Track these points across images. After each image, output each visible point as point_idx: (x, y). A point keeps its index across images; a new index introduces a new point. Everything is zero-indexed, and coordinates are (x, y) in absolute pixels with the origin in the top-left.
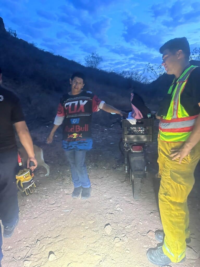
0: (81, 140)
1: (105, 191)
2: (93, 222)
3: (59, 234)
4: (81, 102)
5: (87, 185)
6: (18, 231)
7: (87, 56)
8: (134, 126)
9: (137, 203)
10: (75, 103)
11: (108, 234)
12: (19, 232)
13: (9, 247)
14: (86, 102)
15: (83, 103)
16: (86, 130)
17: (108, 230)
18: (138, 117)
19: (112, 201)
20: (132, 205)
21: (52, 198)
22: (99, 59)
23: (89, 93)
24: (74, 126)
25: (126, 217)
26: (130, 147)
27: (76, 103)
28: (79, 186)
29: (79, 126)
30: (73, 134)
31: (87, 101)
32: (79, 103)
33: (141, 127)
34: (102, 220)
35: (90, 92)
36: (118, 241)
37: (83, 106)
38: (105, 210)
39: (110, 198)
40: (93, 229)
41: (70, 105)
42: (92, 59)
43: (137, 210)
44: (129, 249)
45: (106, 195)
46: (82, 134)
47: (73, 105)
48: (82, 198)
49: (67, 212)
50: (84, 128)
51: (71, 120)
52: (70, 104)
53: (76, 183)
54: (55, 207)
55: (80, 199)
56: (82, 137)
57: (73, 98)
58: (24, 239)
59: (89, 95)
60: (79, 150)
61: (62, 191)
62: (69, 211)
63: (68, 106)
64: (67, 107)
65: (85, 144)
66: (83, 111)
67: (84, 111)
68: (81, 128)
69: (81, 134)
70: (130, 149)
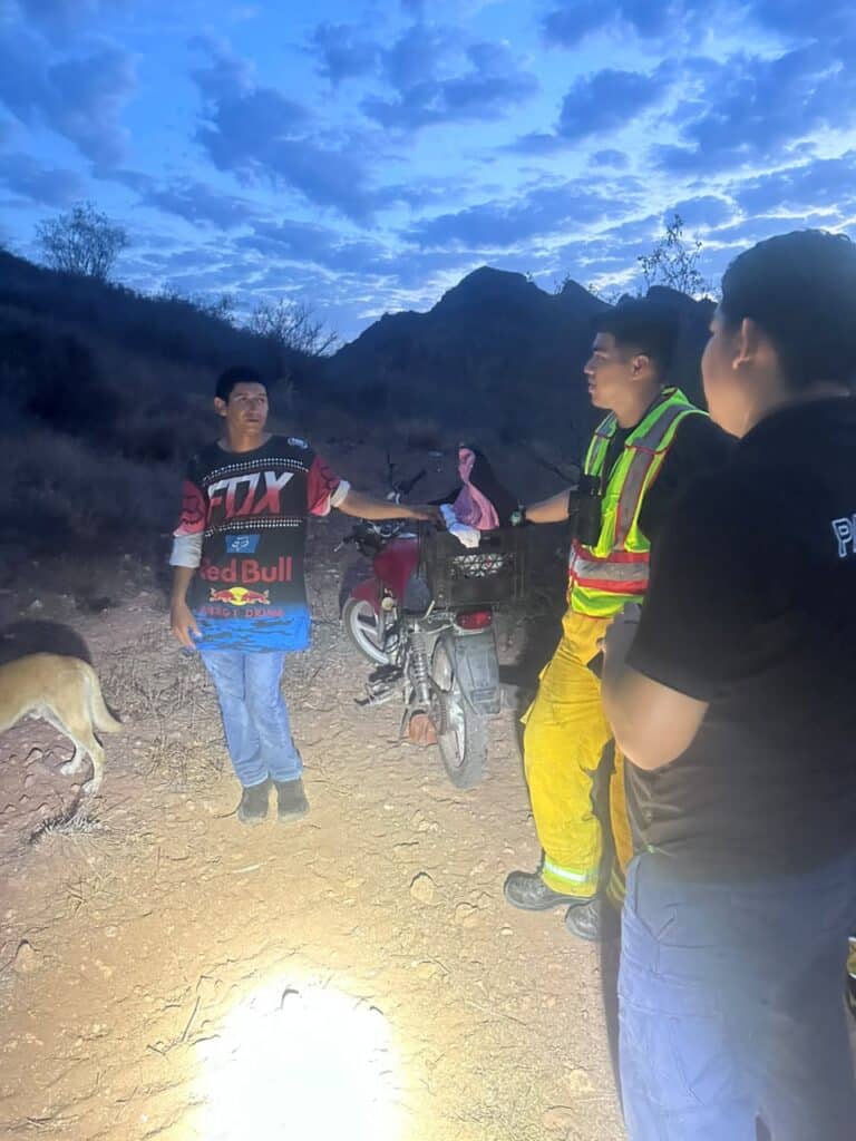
0: (268, 615)
1: (351, 782)
2: (362, 880)
3: (261, 942)
4: (270, 476)
5: (293, 772)
6: (102, 968)
7: (52, 223)
8: (472, 551)
9: (473, 799)
10: (248, 482)
11: (427, 902)
12: (109, 972)
13: (97, 1028)
14: (287, 477)
15: (277, 482)
16: (281, 579)
17: (423, 891)
18: (486, 525)
19: (392, 807)
20: (459, 806)
21: (169, 840)
22: (109, 239)
23: (297, 447)
24: (234, 562)
25: (455, 847)
26: (451, 620)
27: (253, 480)
28: (261, 781)
29: (255, 564)
30: (231, 591)
31: (291, 475)
32: (262, 481)
33: (494, 556)
34: (387, 869)
35: (299, 442)
36: (468, 912)
37: (277, 494)
38: (382, 838)
39: (377, 800)
40: (373, 902)
41: (232, 489)
42: (77, 237)
43: (482, 817)
44: (507, 925)
45: (362, 793)
46: (270, 593)
47: (243, 487)
48: (285, 818)
49: (253, 871)
50: (274, 569)
51: (228, 538)
52: (232, 485)
53: (249, 769)
54: (200, 867)
55: (274, 823)
56: (268, 602)
57: (239, 462)
58: (137, 991)
59: (295, 453)
60: (259, 649)
61: (192, 808)
62: (258, 869)
63: (223, 492)
64: (220, 498)
65: (283, 628)
66: (275, 508)
67: (278, 511)
68: (264, 570)
69: (267, 592)
70: (447, 626)
